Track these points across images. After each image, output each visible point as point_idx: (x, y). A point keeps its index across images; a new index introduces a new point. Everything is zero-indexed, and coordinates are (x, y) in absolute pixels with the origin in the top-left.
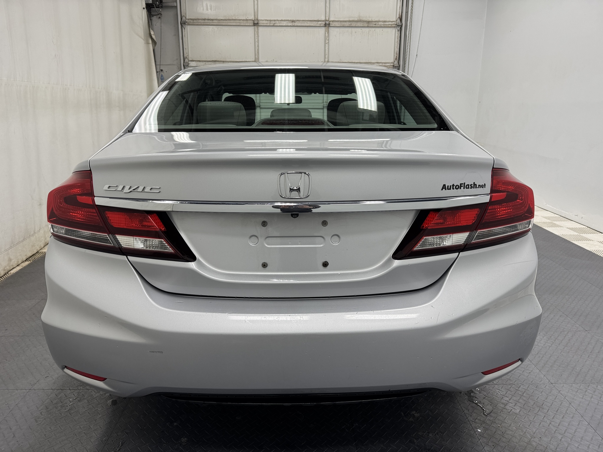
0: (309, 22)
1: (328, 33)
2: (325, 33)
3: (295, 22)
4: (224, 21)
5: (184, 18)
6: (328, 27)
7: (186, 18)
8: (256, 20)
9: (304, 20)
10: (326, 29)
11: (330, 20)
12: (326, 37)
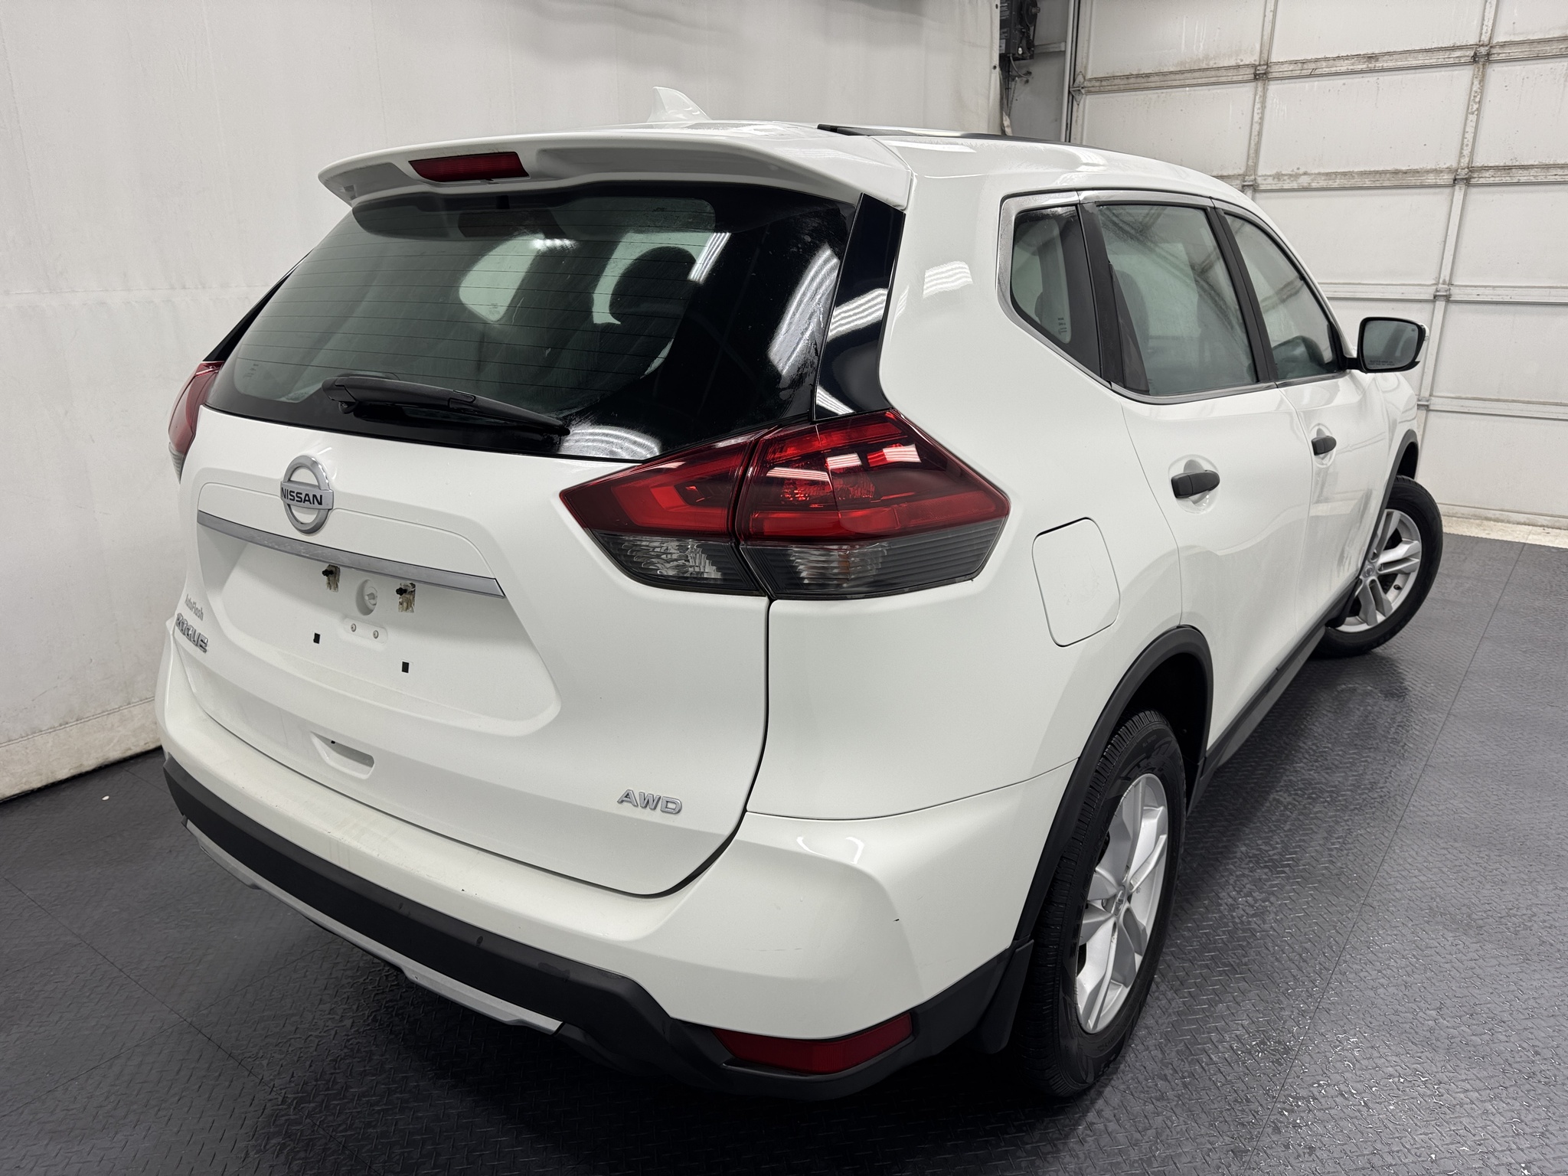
0: (1420, 56)
1: (1482, 81)
3: (1377, 60)
4: (1177, 77)
5: (1080, 79)
6: (1484, 65)
7: (1084, 79)
8: (1264, 65)
9: (1406, 49)
10: (1477, 70)
11: (1494, 41)
12: (1473, 94)
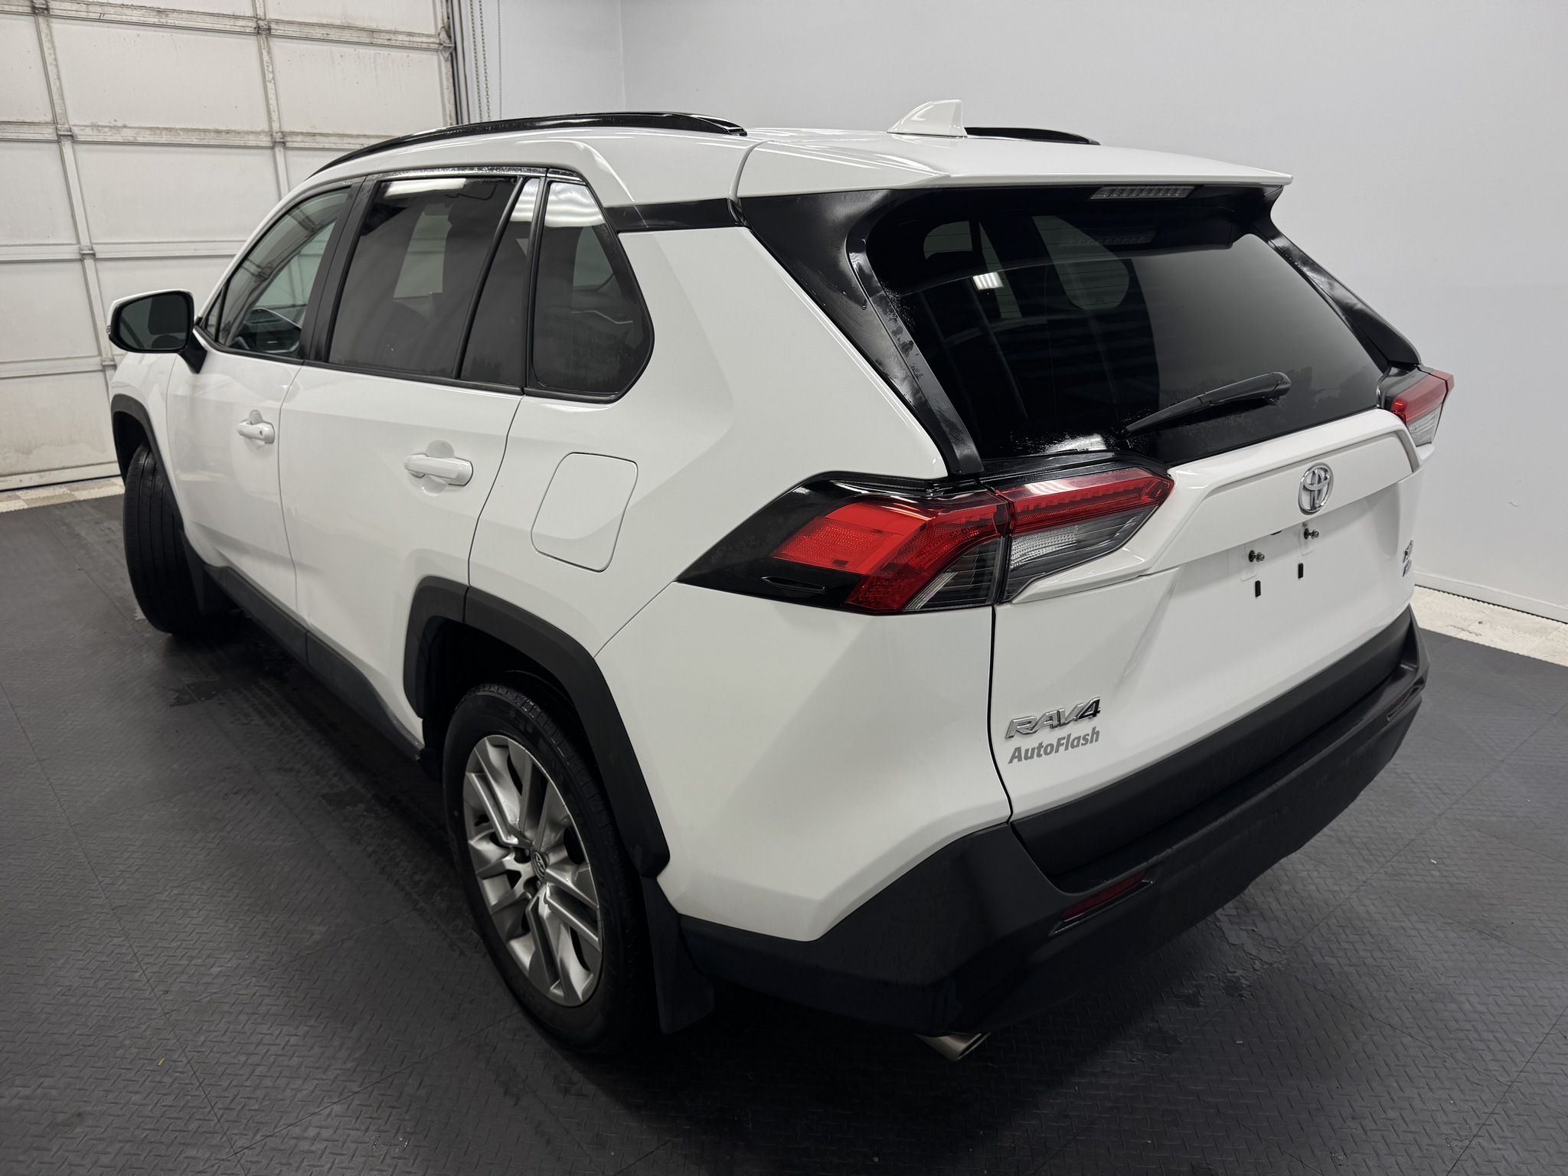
2: (261, 54)
